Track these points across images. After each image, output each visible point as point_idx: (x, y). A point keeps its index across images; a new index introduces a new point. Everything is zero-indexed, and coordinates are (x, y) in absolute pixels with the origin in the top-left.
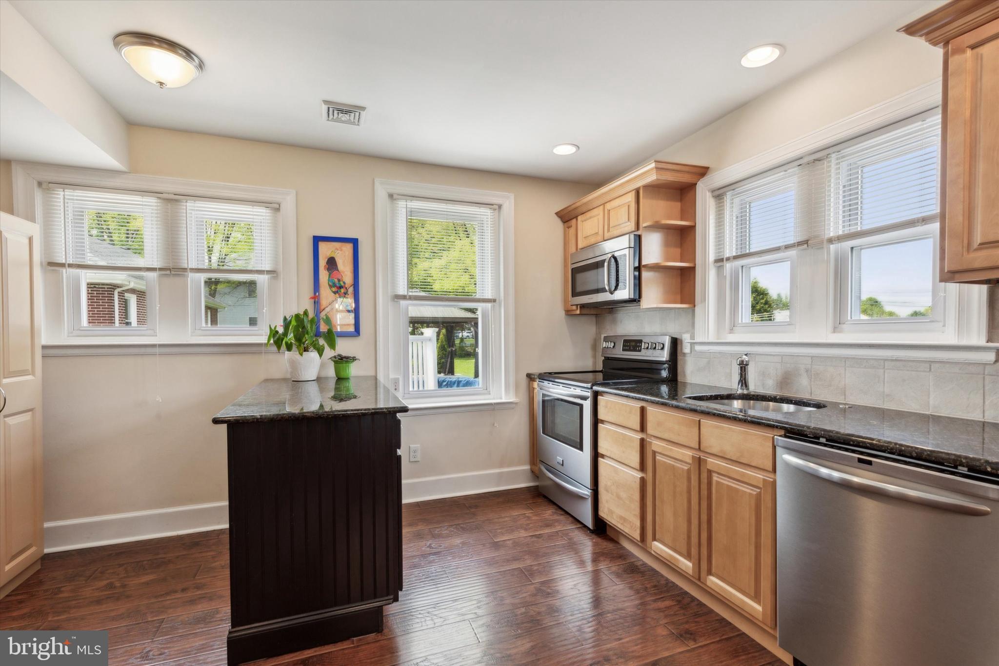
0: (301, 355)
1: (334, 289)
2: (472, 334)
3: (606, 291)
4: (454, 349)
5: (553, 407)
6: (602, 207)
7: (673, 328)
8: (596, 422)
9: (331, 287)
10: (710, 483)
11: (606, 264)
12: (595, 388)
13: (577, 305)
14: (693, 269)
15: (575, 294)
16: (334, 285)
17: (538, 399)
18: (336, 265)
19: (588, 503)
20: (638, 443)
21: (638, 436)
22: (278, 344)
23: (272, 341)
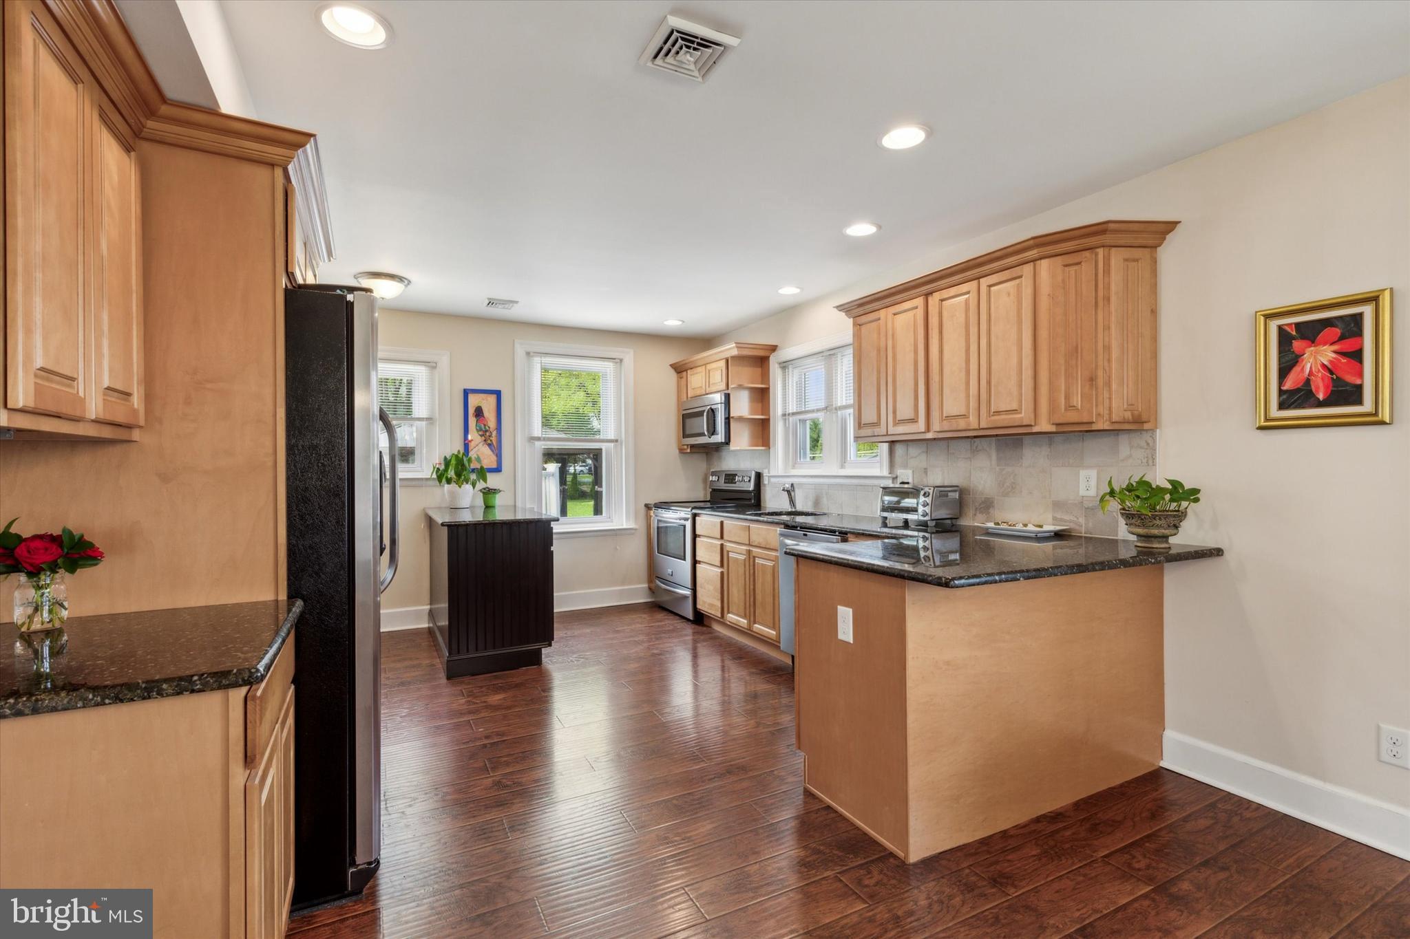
0: (460, 487)
1: (481, 433)
2: (587, 468)
3: (705, 435)
5: (666, 533)
6: (704, 367)
7: (757, 466)
8: (695, 536)
9: (478, 431)
10: (754, 565)
11: (705, 414)
12: (694, 511)
13: (688, 445)
14: (768, 421)
15: (685, 436)
16: (481, 430)
17: (654, 525)
18: (483, 413)
19: (690, 601)
20: (719, 547)
21: (719, 542)
22: (440, 478)
23: (434, 476)
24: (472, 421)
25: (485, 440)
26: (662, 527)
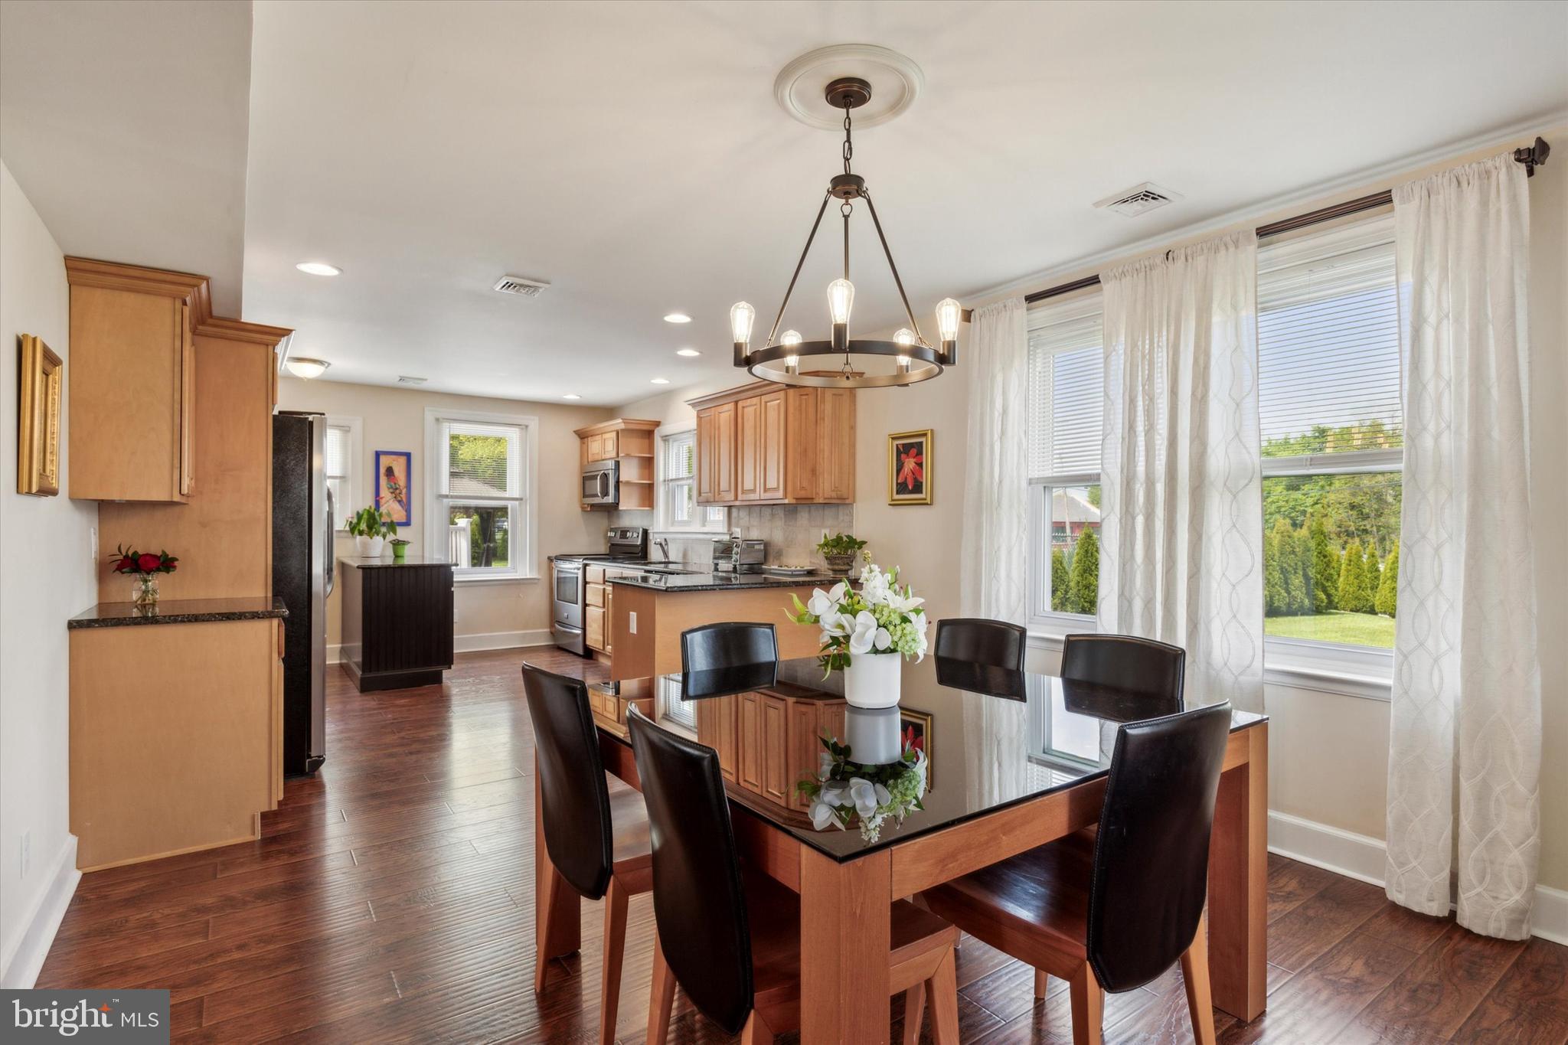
0: (371, 538)
1: (391, 490)
3: (601, 496)
4: (492, 545)
5: (564, 582)
6: (600, 436)
7: (644, 523)
8: (585, 583)
9: (389, 488)
11: (599, 477)
12: (585, 562)
13: (588, 504)
14: (653, 484)
15: (584, 496)
16: (392, 488)
17: (555, 575)
18: (393, 472)
19: (581, 639)
20: (602, 591)
21: (602, 587)
22: (352, 531)
23: (348, 528)
24: (383, 480)
25: (395, 497)
26: (561, 578)
